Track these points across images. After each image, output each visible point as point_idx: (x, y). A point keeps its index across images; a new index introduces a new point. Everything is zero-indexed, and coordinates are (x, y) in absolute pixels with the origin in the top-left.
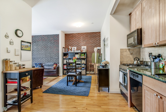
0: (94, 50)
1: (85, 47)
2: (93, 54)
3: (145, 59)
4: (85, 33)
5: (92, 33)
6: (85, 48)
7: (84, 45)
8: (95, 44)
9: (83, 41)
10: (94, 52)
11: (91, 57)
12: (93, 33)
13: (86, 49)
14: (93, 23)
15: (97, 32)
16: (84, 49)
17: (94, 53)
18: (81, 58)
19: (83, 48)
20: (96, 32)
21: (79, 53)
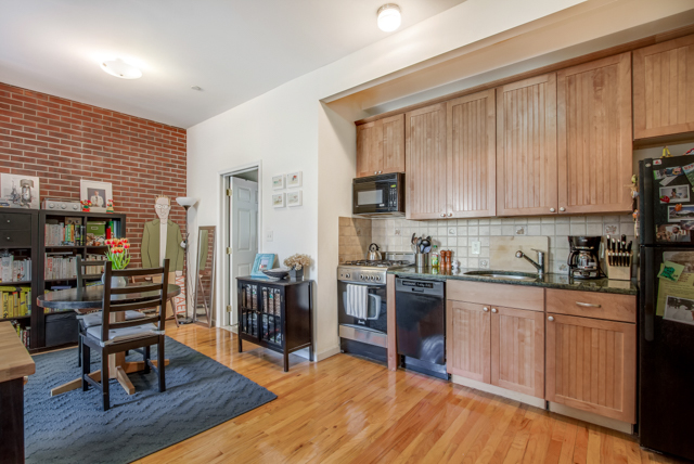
0: (157, 206)
1: (108, 187)
2: (148, 224)
3: (387, 247)
4: (107, 112)
5: (143, 121)
6: (102, 193)
7: (98, 177)
8: (158, 178)
9: (85, 151)
10: (152, 215)
11: (141, 241)
12: (152, 123)
13: (109, 196)
14: (200, 89)
15: (170, 124)
16: (100, 200)
17: (155, 220)
18: (90, 243)
19: (91, 192)
20: (166, 127)
21: (74, 215)
